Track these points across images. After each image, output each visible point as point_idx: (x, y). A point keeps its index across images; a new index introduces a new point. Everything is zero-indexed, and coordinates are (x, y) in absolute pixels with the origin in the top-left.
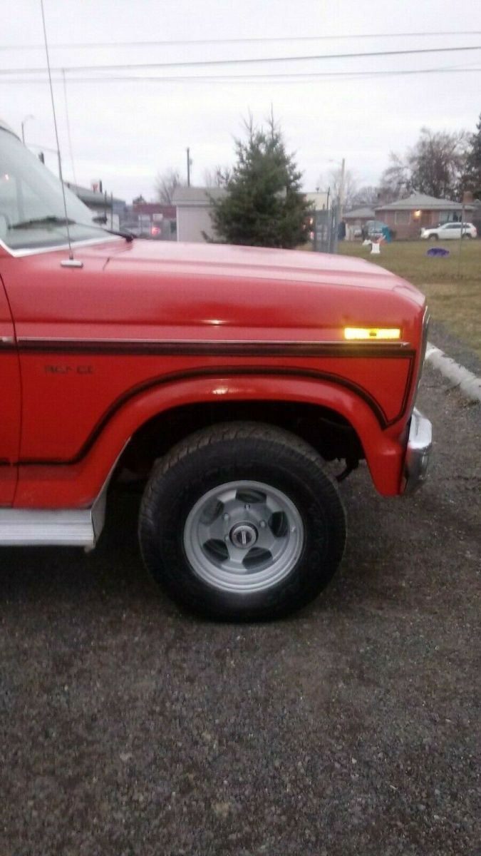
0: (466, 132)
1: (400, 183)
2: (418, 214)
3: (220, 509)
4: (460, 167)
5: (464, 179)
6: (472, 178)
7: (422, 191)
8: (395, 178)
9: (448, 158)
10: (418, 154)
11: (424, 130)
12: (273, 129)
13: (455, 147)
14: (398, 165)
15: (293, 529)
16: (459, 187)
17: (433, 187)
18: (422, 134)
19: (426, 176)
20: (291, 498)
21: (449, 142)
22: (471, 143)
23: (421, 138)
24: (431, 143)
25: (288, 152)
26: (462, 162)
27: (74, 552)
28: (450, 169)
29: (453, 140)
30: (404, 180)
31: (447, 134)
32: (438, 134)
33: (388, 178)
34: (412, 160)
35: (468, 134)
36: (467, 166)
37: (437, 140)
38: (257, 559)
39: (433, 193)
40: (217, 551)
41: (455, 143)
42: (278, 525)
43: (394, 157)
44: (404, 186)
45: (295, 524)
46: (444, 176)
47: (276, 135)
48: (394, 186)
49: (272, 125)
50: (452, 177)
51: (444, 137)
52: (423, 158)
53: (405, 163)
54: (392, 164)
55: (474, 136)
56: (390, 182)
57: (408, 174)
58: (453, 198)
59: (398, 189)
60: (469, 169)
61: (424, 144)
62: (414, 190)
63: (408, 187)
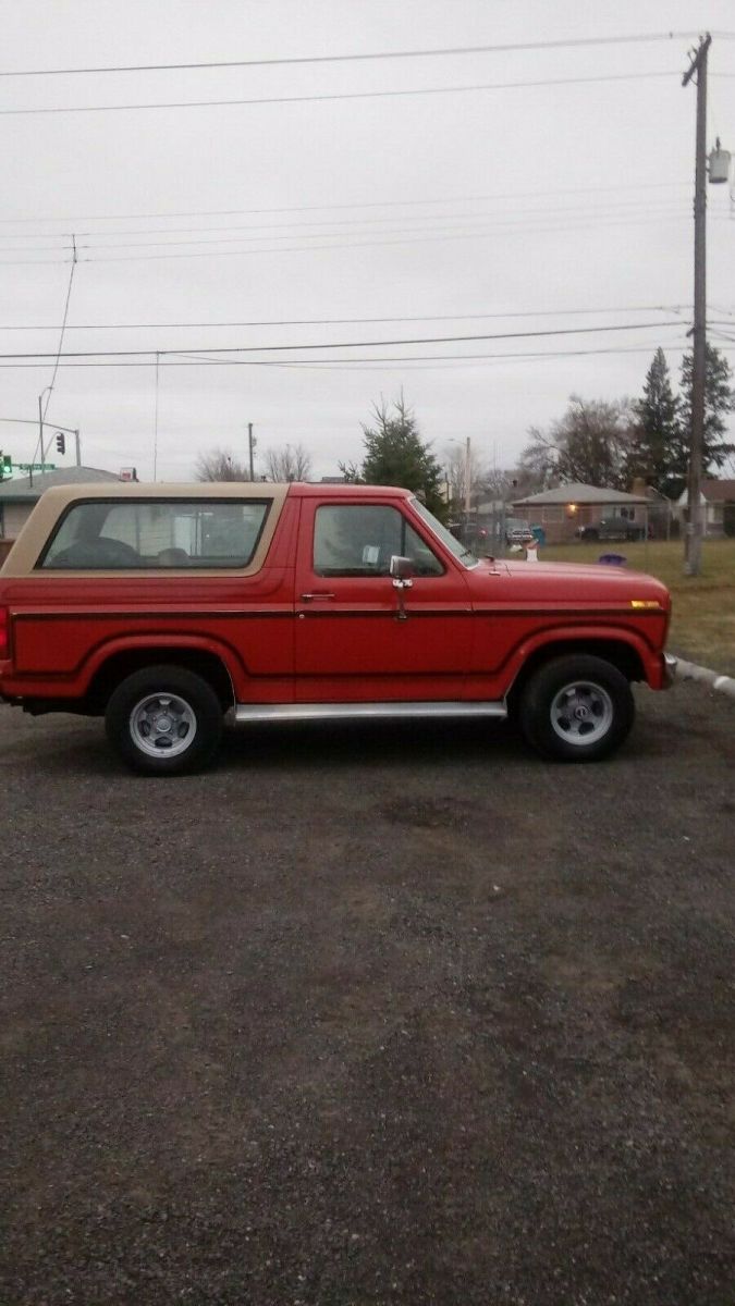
0: (630, 399)
1: (544, 468)
2: (573, 508)
3: (565, 699)
4: (623, 443)
5: (631, 459)
6: (643, 458)
7: (575, 477)
8: (537, 461)
9: (607, 434)
10: (567, 429)
11: (573, 399)
12: (404, 416)
13: (616, 418)
14: (542, 443)
15: (606, 708)
16: (624, 471)
17: (591, 471)
18: (571, 404)
19: (579, 458)
20: (608, 692)
21: (609, 414)
22: (637, 411)
23: (570, 408)
24: (584, 415)
25: (423, 442)
26: (626, 438)
27: (495, 719)
28: (613, 449)
29: (614, 410)
30: (549, 463)
31: (604, 402)
32: (593, 402)
33: (528, 461)
34: (559, 437)
35: (634, 400)
36: (634, 443)
37: (591, 410)
38: (586, 728)
39: (590, 479)
40: (565, 725)
41: (617, 413)
42: (597, 709)
43: (535, 434)
44: (550, 471)
45: (608, 707)
46: (605, 457)
47: (407, 422)
48: (535, 471)
49: (402, 410)
50: (615, 458)
51: (601, 407)
52: (575, 434)
53: (552, 441)
54: (534, 443)
55: (641, 402)
56: (531, 466)
57: (555, 455)
58: (617, 487)
59: (543, 475)
60: (636, 447)
61: (574, 416)
62: (563, 476)
63: (555, 472)
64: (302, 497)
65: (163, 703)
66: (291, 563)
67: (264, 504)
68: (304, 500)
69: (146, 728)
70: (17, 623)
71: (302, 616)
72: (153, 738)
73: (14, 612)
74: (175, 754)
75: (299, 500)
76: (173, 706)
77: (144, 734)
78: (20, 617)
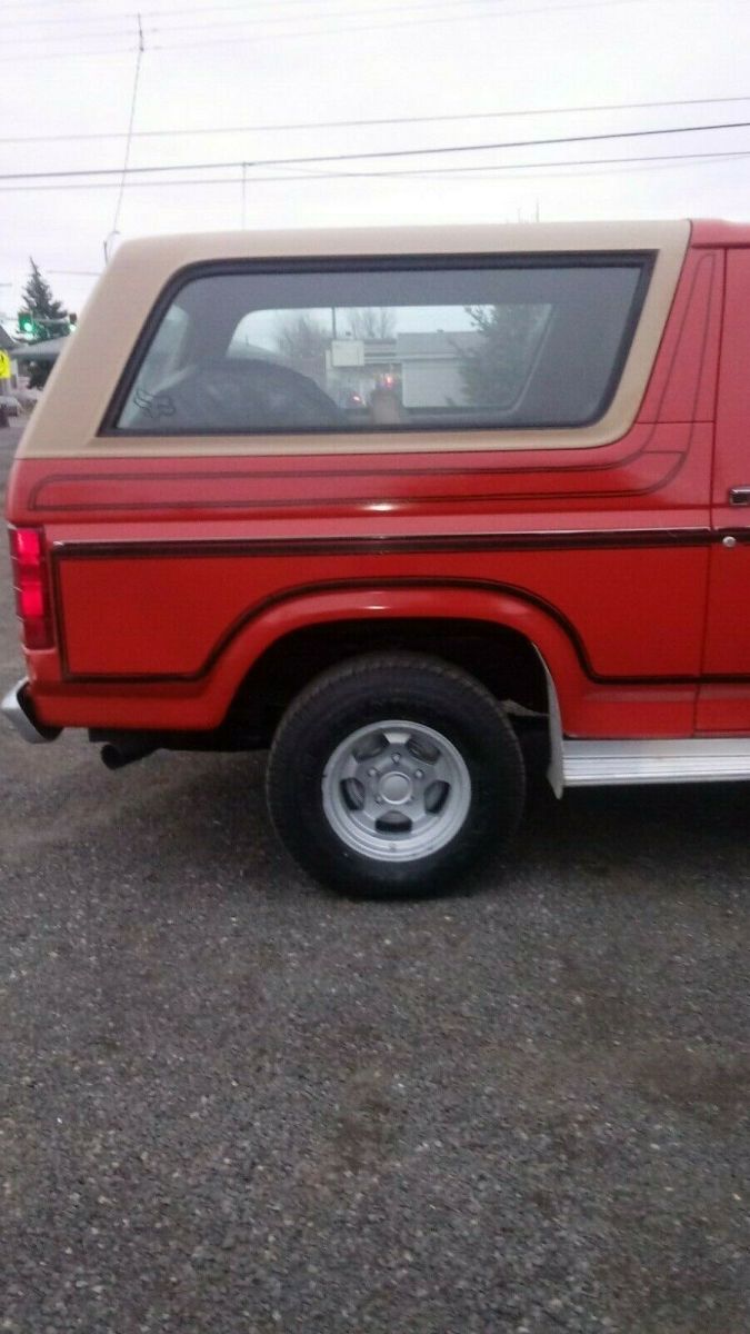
64: (726, 247)
65: (393, 739)
66: (705, 412)
67: (632, 265)
68: (732, 253)
69: (354, 791)
70: (64, 565)
71: (728, 540)
72: (372, 814)
73: (59, 537)
74: (422, 853)
75: (720, 253)
76: (414, 746)
77: (352, 806)
78: (71, 551)
